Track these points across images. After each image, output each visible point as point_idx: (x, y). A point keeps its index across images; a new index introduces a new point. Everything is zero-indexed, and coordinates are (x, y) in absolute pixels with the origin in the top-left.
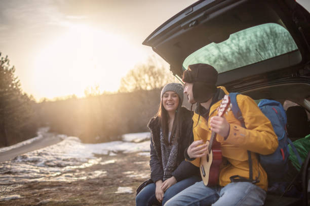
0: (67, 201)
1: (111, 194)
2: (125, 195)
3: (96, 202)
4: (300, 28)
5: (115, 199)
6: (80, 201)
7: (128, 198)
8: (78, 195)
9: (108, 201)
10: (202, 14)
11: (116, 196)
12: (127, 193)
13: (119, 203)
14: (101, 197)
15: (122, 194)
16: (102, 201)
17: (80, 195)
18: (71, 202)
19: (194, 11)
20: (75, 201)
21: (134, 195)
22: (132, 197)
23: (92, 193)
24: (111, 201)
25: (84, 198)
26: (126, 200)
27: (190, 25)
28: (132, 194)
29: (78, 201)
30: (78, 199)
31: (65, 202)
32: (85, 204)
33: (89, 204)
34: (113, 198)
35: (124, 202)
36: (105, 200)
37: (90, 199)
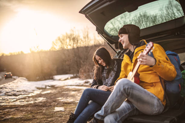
0: (23, 117)
1: (51, 112)
2: (60, 112)
3: (42, 117)
5: (54, 115)
6: (31, 117)
7: (62, 114)
8: (29, 113)
9: (50, 116)
11: (54, 113)
12: (61, 111)
13: (56, 118)
14: (44, 114)
15: (58, 111)
16: (46, 116)
17: (31, 113)
18: (25, 117)
20: (28, 117)
21: (66, 112)
22: (64, 113)
23: (38, 111)
24: (51, 116)
25: (33, 115)
26: (61, 115)
28: (64, 111)
29: (30, 117)
30: (30, 116)
31: (21, 118)
32: (35, 118)
33: (37, 119)
34: (52, 114)
35: (60, 117)
36: (47, 115)
37: (38, 115)
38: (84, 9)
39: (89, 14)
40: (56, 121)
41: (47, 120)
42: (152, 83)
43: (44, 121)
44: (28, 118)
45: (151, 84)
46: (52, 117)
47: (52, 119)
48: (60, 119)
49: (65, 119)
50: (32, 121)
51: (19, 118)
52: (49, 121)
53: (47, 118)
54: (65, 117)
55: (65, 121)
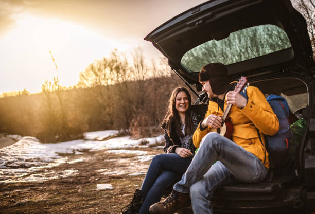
0: (47, 200)
1: (91, 191)
2: (107, 191)
3: (78, 199)
4: (296, 30)
5: (97, 196)
6: (60, 199)
7: (110, 194)
8: (56, 193)
9: (90, 198)
10: (209, 14)
11: (97, 192)
13: (103, 199)
14: (81, 195)
15: (103, 190)
16: (84, 198)
17: (58, 194)
18: (51, 200)
19: (201, 11)
20: (56, 200)
21: (115, 190)
22: (114, 192)
23: (70, 191)
24: (93, 198)
25: (63, 196)
26: (109, 196)
27: (197, 23)
28: (113, 190)
30: (58, 198)
31: (45, 201)
32: (67, 202)
33: (71, 202)
34: (95, 195)
35: (108, 198)
36: (87, 196)
37: (70, 197)
38: (152, 35)
39: (159, 42)
40: (102, 205)
41: (88, 204)
42: (250, 139)
43: (84, 204)
44: (56, 202)
45: (249, 141)
46: (95, 199)
47: (95, 201)
48: (108, 201)
49: (116, 201)
50: (64, 206)
51: (42, 201)
52: (90, 204)
53: (88, 200)
54: (115, 199)
55: (116, 204)
